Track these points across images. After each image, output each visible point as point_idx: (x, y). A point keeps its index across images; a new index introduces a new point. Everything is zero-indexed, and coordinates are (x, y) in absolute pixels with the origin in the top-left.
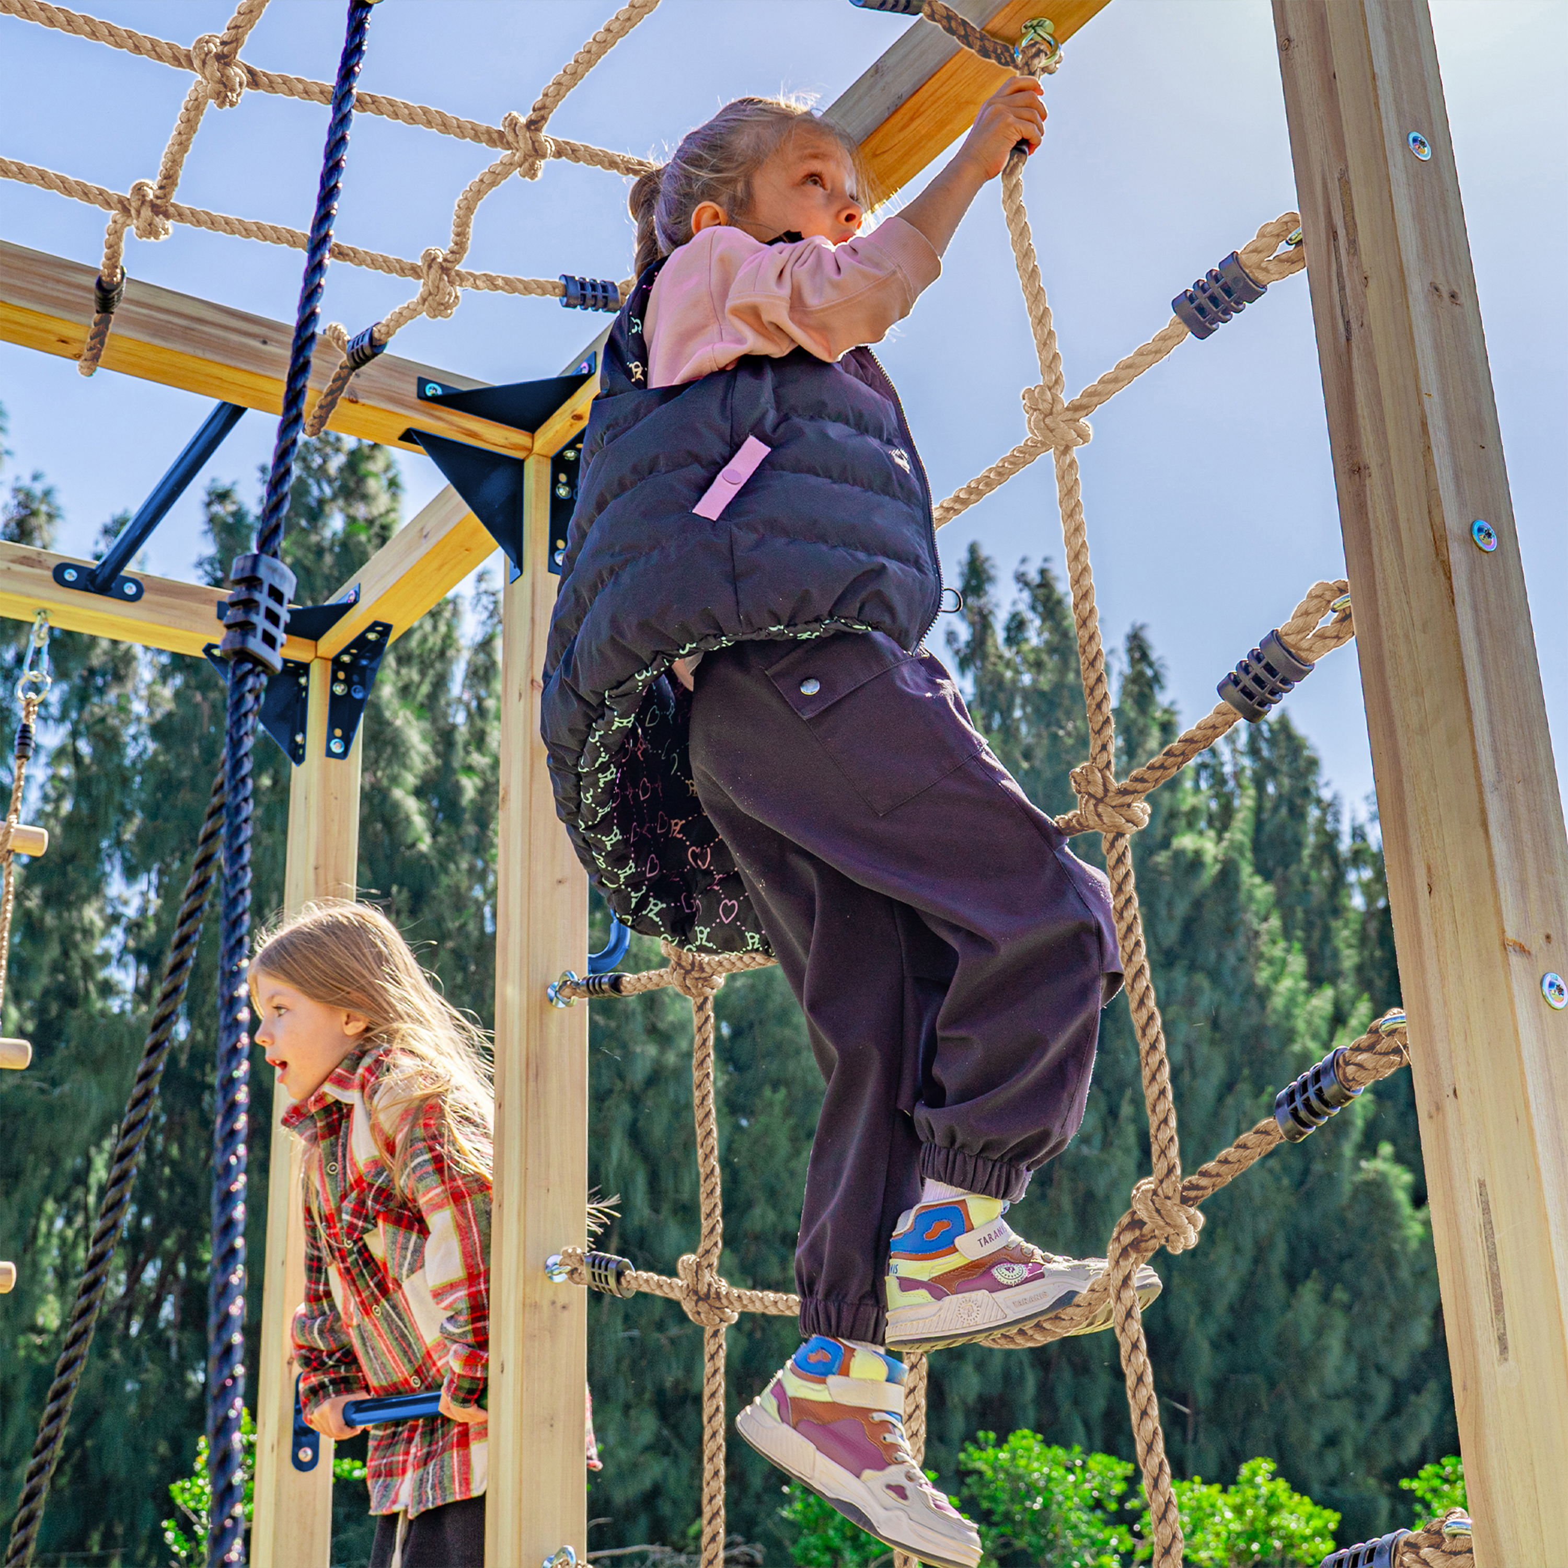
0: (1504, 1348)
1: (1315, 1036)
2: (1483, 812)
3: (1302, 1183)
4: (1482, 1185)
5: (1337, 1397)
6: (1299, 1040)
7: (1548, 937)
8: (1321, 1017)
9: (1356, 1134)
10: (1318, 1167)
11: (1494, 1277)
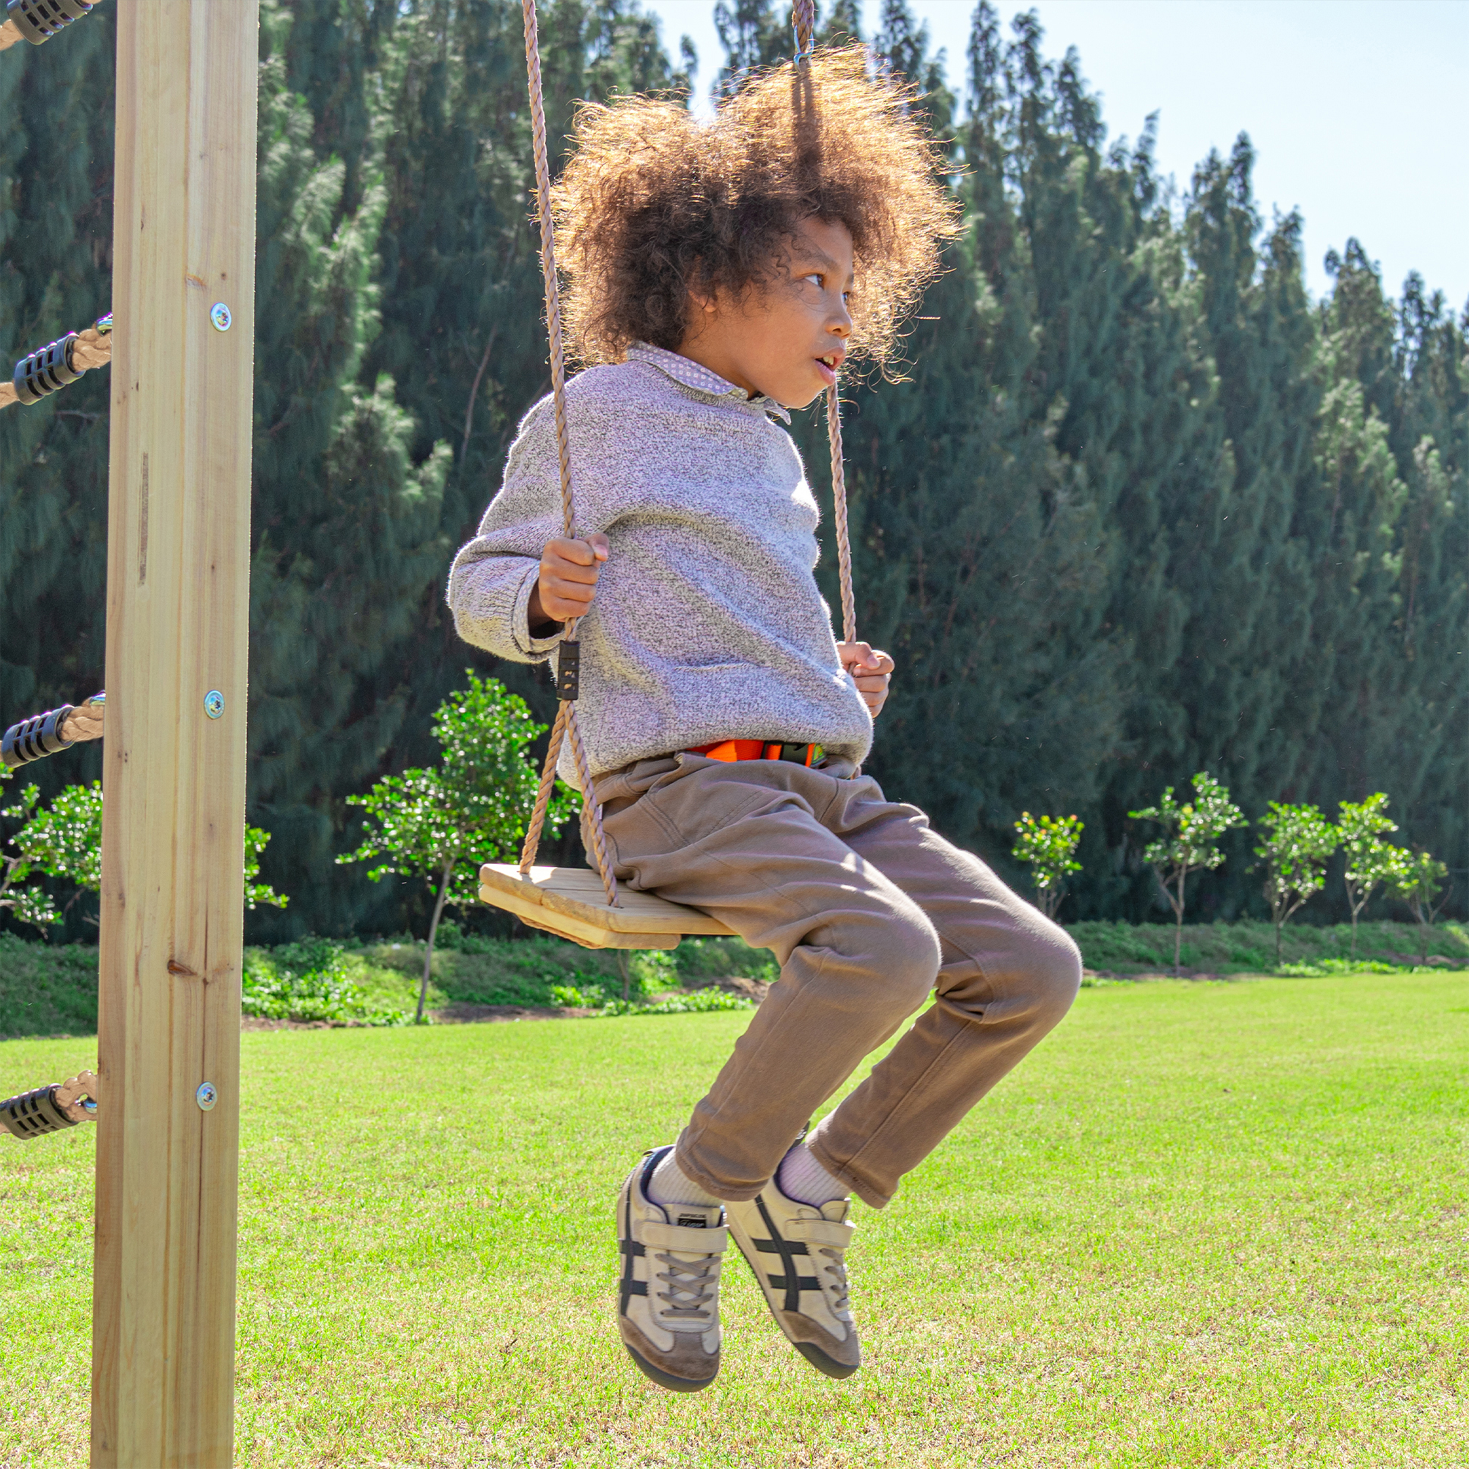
0: (143, 575)
1: (314, 227)
2: (187, 171)
3: (276, 419)
4: (145, 457)
5: (284, 693)
6: (294, 228)
7: (223, 275)
8: (326, 202)
9: (353, 364)
10: (298, 400)
11: (144, 525)
